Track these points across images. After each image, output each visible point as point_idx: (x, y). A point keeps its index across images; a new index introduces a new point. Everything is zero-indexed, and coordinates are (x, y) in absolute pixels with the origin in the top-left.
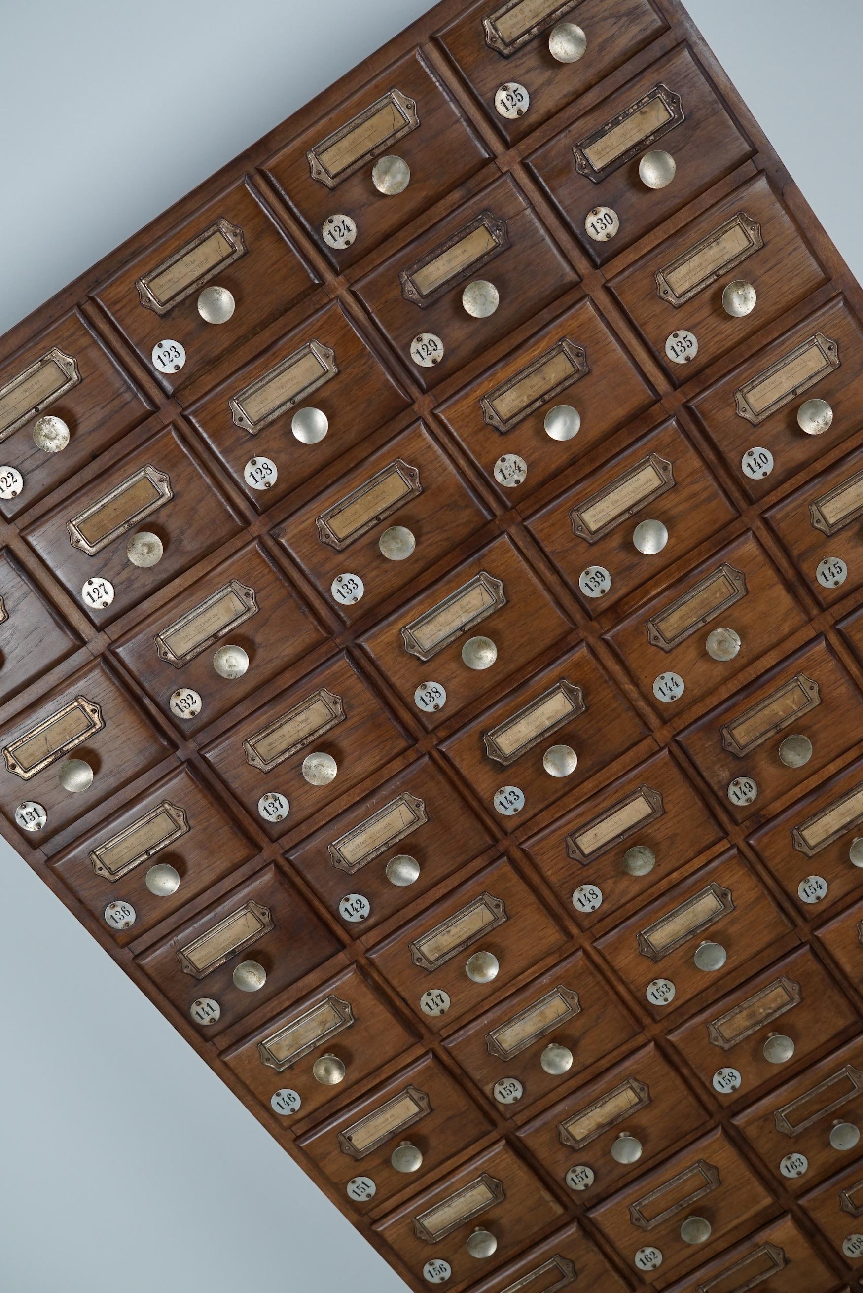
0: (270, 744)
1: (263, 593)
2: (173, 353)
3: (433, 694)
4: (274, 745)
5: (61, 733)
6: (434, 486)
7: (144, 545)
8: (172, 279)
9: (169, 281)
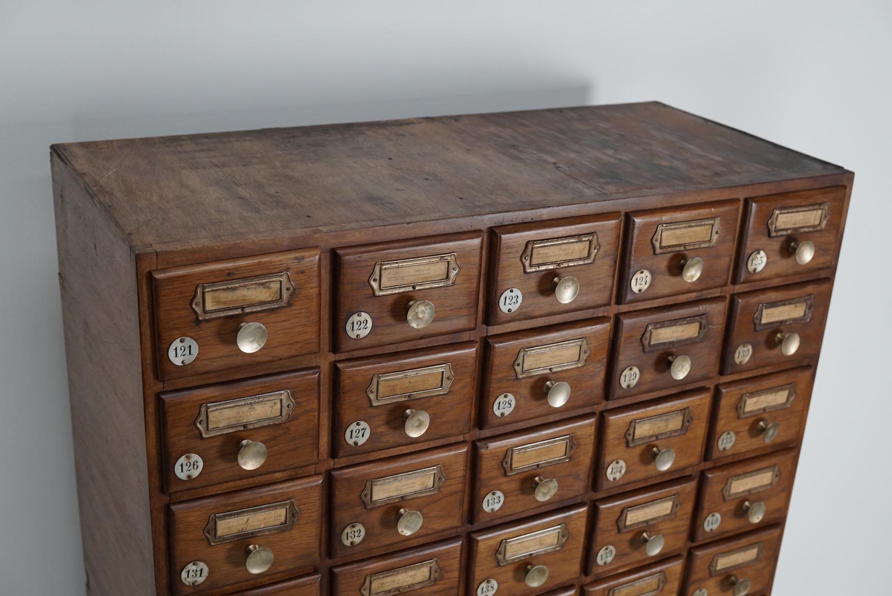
0: (383, 584)
1: (449, 482)
2: (514, 300)
3: (490, 588)
4: (384, 585)
5: (261, 521)
6: (576, 460)
7: (419, 420)
8: (548, 253)
9: (545, 253)
